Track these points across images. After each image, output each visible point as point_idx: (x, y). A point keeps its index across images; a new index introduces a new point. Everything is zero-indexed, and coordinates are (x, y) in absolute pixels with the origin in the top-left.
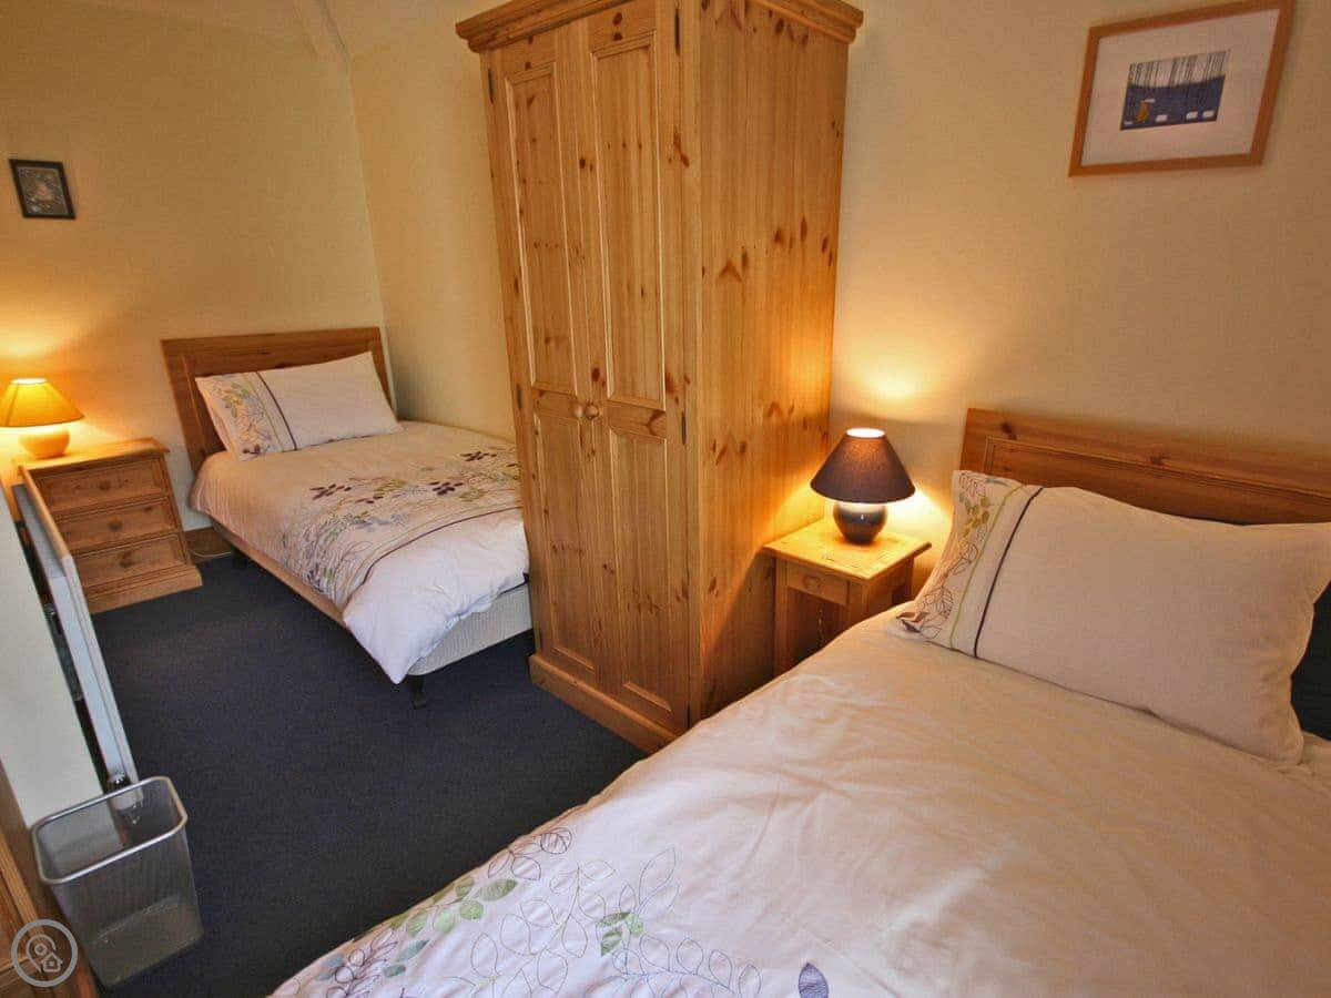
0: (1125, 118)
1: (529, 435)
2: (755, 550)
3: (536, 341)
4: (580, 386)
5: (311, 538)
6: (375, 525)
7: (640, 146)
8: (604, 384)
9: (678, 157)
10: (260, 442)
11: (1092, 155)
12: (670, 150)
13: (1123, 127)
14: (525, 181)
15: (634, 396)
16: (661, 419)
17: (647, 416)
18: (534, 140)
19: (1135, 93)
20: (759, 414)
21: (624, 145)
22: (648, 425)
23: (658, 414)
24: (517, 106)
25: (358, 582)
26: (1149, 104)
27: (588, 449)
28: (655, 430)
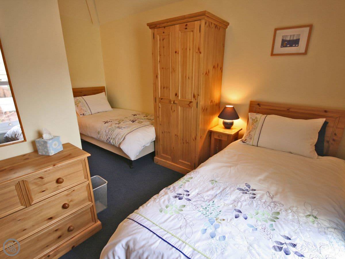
0: (281, 46)
1: (158, 108)
2: (207, 131)
3: (161, 88)
4: (172, 97)
5: (107, 132)
6: (123, 128)
7: (190, 49)
8: (178, 96)
9: (199, 52)
10: (84, 112)
11: (275, 52)
12: (197, 50)
13: (281, 47)
14: (161, 55)
15: (185, 99)
16: (192, 103)
17: (188, 103)
18: (164, 47)
19: (283, 41)
20: (210, 102)
21: (186, 49)
22: (189, 105)
23: (191, 102)
24: (160, 40)
25: (122, 140)
26: (286, 43)
27: (173, 110)
28: (190, 105)
